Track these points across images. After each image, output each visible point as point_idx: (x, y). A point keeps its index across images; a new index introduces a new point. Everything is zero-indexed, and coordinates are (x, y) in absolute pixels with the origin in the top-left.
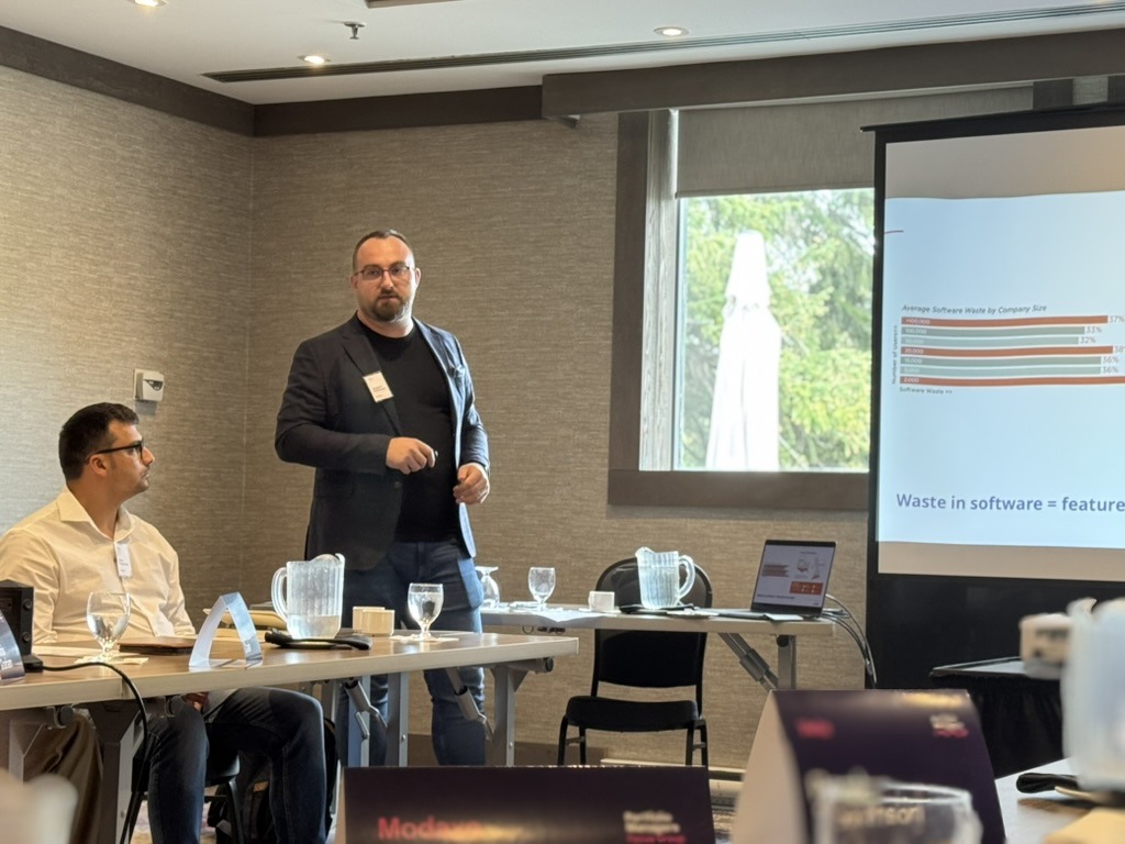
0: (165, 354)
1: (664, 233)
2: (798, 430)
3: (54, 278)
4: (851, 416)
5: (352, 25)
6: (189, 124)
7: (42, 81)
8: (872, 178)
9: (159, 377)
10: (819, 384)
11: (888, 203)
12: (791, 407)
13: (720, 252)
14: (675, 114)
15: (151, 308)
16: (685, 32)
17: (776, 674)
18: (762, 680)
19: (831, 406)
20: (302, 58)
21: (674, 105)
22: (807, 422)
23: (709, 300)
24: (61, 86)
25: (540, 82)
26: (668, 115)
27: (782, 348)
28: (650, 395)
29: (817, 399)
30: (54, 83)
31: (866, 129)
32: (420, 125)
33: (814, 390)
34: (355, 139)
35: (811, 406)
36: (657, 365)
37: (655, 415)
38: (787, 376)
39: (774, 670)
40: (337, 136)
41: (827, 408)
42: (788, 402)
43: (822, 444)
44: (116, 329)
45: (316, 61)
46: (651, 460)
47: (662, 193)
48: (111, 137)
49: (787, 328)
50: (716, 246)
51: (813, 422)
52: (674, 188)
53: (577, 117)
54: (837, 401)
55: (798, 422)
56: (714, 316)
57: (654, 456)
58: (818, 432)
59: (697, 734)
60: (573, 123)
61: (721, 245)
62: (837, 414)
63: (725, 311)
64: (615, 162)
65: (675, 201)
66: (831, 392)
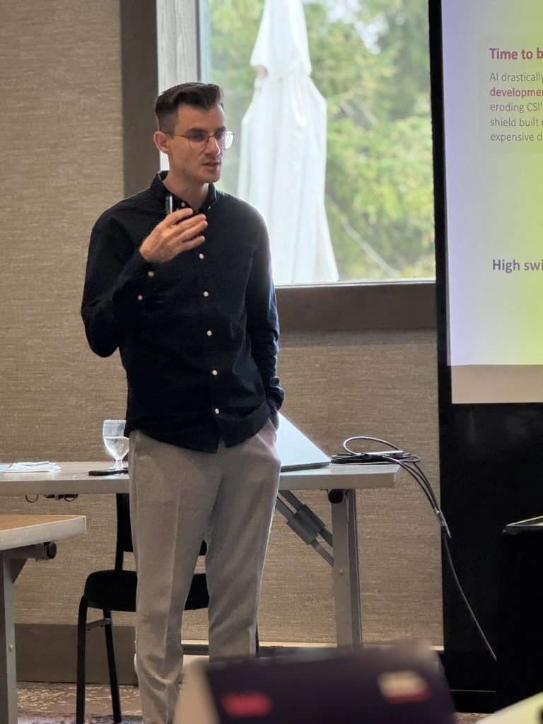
18: (314, 543)
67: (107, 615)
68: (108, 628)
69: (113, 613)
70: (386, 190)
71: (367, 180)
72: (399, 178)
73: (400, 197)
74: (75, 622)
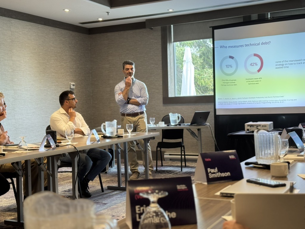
0: (75, 79)
1: (171, 50)
2: (199, 86)
3: (52, 66)
4: (209, 82)
5: (108, 12)
6: (76, 33)
7: (47, 27)
8: (212, 36)
9: (74, 84)
10: (202, 76)
11: (215, 41)
12: (197, 81)
13: (182, 51)
14: (172, 26)
15: (71, 70)
16: (173, 10)
17: (197, 136)
18: (195, 137)
19: (205, 81)
20: (98, 19)
21: (172, 24)
22: (200, 84)
23: (180, 61)
24: (51, 27)
25: (145, 21)
26: (171, 26)
27: (195, 69)
28: (170, 82)
29: (202, 79)
30: (49, 27)
31: (210, 27)
32: (122, 31)
33: (201, 77)
34: (109, 34)
35: (201, 81)
36: (171, 76)
37: (171, 86)
38: (196, 75)
39: (197, 135)
40: (106, 34)
41: (204, 81)
42: (196, 80)
43: (203, 88)
44: (65, 75)
45: (101, 19)
46: (171, 95)
47: (170, 42)
48: (61, 37)
49: (196, 65)
50: (181, 50)
51: (202, 84)
52: (173, 41)
53: (153, 28)
54: (206, 80)
55: (199, 84)
56: (181, 64)
57: (171, 94)
58: (203, 86)
59: (183, 148)
60: (152, 29)
61: (182, 50)
62: (206, 82)
63: (183, 63)
64: (161, 36)
65: (173, 43)
66: (205, 78)
67: (161, 149)
68: (161, 151)
69: (162, 149)
70: (202, 81)
71: (199, 79)
72: (204, 79)
73: (205, 82)
74: (156, 150)
